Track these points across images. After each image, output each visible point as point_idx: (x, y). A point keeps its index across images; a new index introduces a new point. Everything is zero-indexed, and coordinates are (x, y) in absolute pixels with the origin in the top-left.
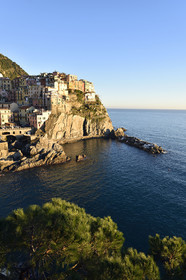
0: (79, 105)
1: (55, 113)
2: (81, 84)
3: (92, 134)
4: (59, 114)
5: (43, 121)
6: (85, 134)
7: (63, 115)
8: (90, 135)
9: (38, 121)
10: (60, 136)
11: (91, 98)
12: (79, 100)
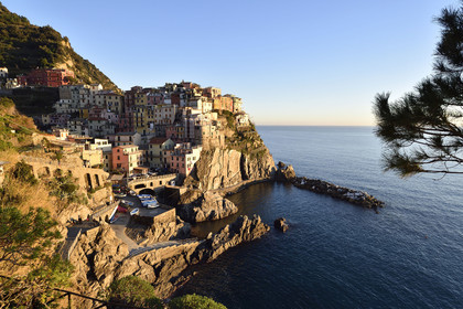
0: (231, 133)
1: (208, 149)
2: (229, 101)
3: (254, 176)
4: (213, 150)
5: (194, 162)
6: (244, 177)
7: (217, 150)
8: (251, 179)
9: (187, 163)
10: (217, 185)
11: (244, 121)
12: (230, 126)
